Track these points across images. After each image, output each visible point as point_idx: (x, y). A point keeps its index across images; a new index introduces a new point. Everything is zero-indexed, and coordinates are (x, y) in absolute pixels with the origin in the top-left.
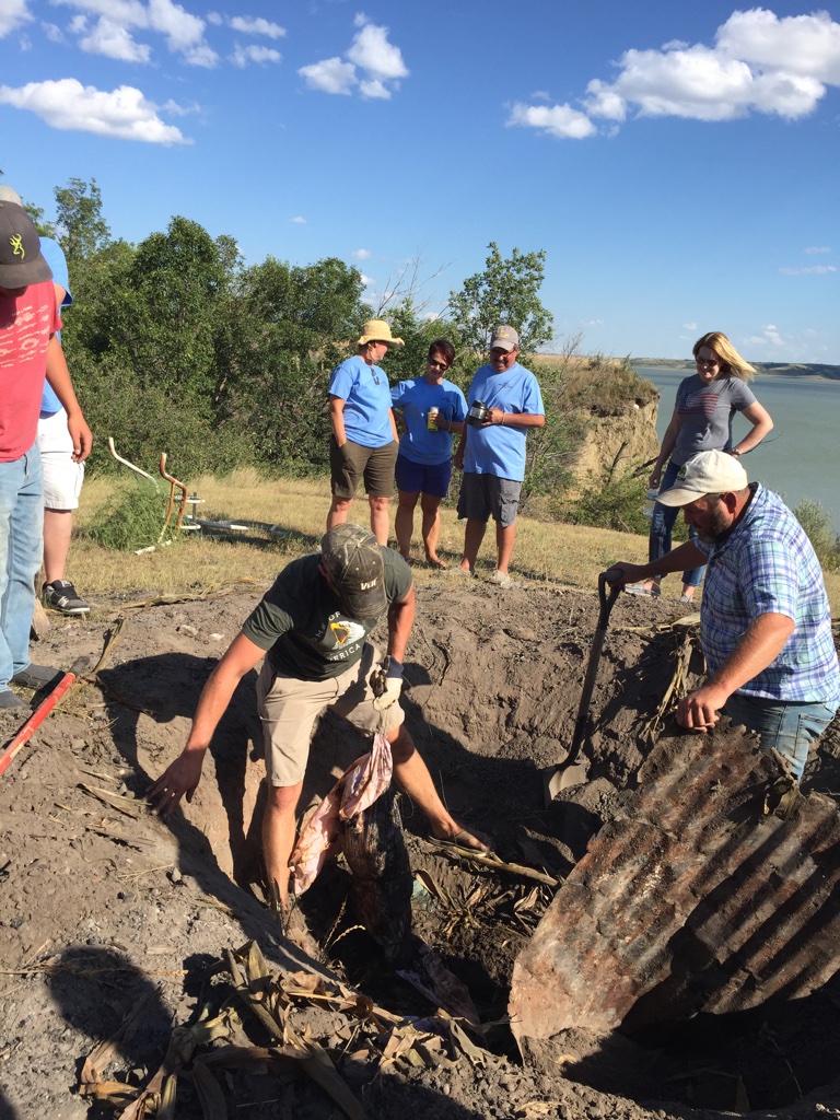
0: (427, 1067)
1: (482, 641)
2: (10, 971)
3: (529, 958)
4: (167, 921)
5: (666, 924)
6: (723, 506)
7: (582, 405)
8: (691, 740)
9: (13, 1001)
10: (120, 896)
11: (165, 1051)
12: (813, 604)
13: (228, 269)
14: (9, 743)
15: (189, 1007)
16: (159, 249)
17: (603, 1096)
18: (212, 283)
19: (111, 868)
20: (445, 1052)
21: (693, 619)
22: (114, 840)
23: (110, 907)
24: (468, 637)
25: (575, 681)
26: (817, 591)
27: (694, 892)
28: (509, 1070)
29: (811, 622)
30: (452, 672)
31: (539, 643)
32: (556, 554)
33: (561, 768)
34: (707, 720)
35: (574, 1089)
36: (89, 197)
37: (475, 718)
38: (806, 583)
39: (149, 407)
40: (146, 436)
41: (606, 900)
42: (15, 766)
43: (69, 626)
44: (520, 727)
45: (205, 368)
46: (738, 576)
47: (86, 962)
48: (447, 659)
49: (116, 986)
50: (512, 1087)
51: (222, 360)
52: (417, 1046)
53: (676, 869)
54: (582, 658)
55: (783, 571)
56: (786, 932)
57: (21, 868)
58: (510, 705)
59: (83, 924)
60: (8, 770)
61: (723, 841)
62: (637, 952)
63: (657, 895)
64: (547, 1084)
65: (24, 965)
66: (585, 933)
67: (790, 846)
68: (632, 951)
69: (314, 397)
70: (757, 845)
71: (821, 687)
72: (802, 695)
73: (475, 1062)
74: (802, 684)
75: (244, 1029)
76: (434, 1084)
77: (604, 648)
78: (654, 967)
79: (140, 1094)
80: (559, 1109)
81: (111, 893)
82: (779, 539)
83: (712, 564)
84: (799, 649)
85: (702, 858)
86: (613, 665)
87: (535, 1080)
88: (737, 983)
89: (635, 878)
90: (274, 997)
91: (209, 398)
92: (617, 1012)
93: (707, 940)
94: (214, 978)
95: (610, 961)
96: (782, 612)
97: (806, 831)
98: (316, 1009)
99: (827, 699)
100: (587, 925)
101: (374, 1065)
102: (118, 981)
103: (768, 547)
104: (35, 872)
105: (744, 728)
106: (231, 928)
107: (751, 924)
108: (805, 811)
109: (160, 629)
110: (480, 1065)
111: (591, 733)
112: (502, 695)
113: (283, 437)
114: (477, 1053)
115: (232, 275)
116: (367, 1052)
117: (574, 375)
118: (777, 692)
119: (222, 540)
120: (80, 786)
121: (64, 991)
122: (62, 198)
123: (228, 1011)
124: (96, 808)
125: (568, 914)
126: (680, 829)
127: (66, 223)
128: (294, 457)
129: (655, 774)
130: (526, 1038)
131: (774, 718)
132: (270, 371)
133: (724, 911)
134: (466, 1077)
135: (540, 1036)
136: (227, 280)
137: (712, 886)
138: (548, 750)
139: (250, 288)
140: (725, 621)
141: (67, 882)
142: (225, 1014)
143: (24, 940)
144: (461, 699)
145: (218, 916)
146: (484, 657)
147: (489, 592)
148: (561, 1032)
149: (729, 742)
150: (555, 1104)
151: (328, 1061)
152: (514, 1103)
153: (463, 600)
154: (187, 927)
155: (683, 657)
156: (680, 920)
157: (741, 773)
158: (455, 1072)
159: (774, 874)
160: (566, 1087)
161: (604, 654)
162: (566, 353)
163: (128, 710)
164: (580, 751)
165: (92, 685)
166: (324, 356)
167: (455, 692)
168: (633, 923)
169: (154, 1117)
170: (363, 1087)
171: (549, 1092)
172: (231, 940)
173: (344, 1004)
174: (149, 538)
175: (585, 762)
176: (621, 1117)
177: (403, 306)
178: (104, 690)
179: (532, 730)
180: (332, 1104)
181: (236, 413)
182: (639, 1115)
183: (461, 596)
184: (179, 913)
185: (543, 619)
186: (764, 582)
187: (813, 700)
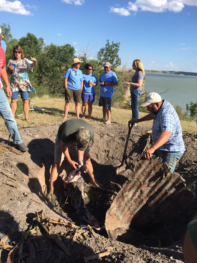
0: (84, 240)
1: (101, 137)
3: (110, 212)
4: (22, 205)
5: (141, 203)
6: (156, 106)
7: (127, 81)
8: (146, 161)
10: (11, 199)
11: (21, 237)
12: (177, 129)
13: (42, 46)
15: (28, 226)
16: (24, 41)
17: (126, 245)
18: (38, 50)
19: (9, 192)
20: (89, 236)
21: (150, 132)
22: (10, 186)
23: (8, 202)
24: (98, 136)
25: (123, 146)
26: (178, 126)
27: (148, 196)
28: (104, 239)
29: (177, 133)
30: (94, 144)
31: (115, 137)
33: (119, 167)
35: (119, 243)
36: (7, 28)
37: (99, 155)
38: (175, 123)
41: (127, 198)
43: (1, 133)
44: (110, 157)
45: (36, 71)
47: (2, 216)
48: (93, 141)
49: (9, 221)
50: (104, 244)
51: (40, 69)
52: (82, 234)
53: (143, 191)
54: (125, 141)
55: (169, 121)
58: (108, 152)
59: (1, 206)
61: (154, 184)
62: (135, 210)
63: (139, 197)
64: (113, 242)
66: (122, 206)
67: (169, 185)
68: (134, 210)
69: (63, 78)
70: (162, 185)
71: (179, 148)
72: (175, 150)
73: (96, 238)
74: (175, 147)
75: (40, 231)
76: (86, 244)
77: (130, 138)
79: (14, 248)
80: (116, 249)
81: (9, 199)
82: (169, 113)
84: (174, 139)
85: (149, 188)
86: (132, 143)
87: (110, 241)
89: (134, 193)
90: (48, 223)
91: (37, 78)
94: (34, 219)
95: (129, 212)
96: (169, 130)
97: (173, 181)
98: (59, 226)
99: (181, 151)
100: (123, 204)
101: (71, 239)
102: (10, 220)
103: (166, 115)
105: (158, 158)
106: (38, 206)
108: (173, 177)
109: (23, 134)
110: (97, 238)
111: (127, 158)
112: (106, 150)
113: (56, 88)
114: (96, 235)
115: (42, 48)
116: (70, 236)
117: (125, 73)
118: (169, 149)
119: (39, 112)
120: (2, 173)
123: (36, 227)
124: (5, 178)
125: (118, 202)
126: (144, 182)
128: (58, 93)
129: (138, 169)
130: (109, 230)
131: (168, 156)
132: (52, 72)
133: (154, 200)
134: (93, 242)
135: (113, 230)
136: (41, 49)
137: (151, 194)
138: (116, 163)
139: (47, 51)
142: (36, 228)
144: (96, 151)
145: (35, 203)
146: (102, 141)
147: (103, 125)
148: (118, 228)
149: (155, 161)
150: (114, 247)
151: (60, 239)
152: (105, 247)
153: (97, 127)
154: (27, 206)
155: (148, 141)
156: (145, 202)
157: (158, 168)
158: (91, 240)
159: (166, 191)
160: (118, 243)
161: (130, 140)
162: (123, 68)
163: (15, 154)
164: (124, 163)
165: (6, 148)
166: (65, 68)
167: (95, 149)
168: (134, 203)
169: (17, 253)
170: (68, 245)
171: (114, 244)
172: (39, 209)
173: (65, 224)
174: (21, 112)
175: (125, 165)
176: (130, 250)
177: (84, 56)
178: (9, 149)
179: (113, 158)
180: (61, 249)
181: (44, 82)
182: (135, 249)
183: (97, 126)
184: (26, 203)
185: (116, 132)
186: (165, 123)
187: (178, 151)
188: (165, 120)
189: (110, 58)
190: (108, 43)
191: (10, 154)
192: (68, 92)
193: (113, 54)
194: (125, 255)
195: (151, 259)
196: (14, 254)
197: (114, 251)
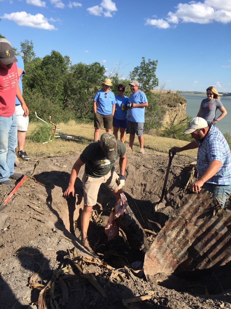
0: (122, 281)
1: (137, 168)
2: (10, 254)
3: (149, 254)
4: (52, 241)
5: (186, 245)
6: (202, 132)
7: (165, 104)
8: (193, 195)
9: (11, 262)
10: (39, 235)
11: (52, 276)
12: (227, 158)
13: (68, 65)
14: (9, 194)
15: (58, 264)
16: (48, 60)
17: (169, 290)
18: (63, 69)
19: (37, 227)
20: (127, 277)
21: (195, 163)
22: (38, 220)
23: (37, 238)
24: (133, 167)
25: (162, 180)
26: (228, 154)
27: (194, 236)
28: (143, 283)
30: (128, 177)
31: (152, 169)
32: (157, 145)
33: (158, 203)
34: (198, 190)
35: (161, 288)
36: (30, 45)
37: (135, 189)
38: (225, 152)
39: (46, 104)
40: (45, 112)
41: (170, 238)
42: (11, 200)
43: (25, 163)
44: (147, 192)
45: (61, 93)
46: (206, 151)
47: (30, 252)
48: (127, 173)
49: (38, 258)
50: (144, 287)
51: (66, 91)
52: (119, 275)
53: (189, 230)
54: (164, 173)
55: (218, 149)
56: (219, 247)
57: (13, 227)
58: (145, 186)
59: (29, 242)
60: (9, 201)
61: (202, 222)
62: (178, 252)
63: (184, 237)
64: (154, 286)
65: (14, 252)
66: (164, 247)
67: (220, 224)
69: (91, 101)
70: (211, 224)
72: (224, 183)
73: (134, 280)
74: (224, 180)
75: (73, 270)
76: (123, 285)
77: (170, 170)
78: (183, 256)
79: (45, 287)
80: (157, 293)
81: (37, 234)
82: (217, 140)
83: (199, 147)
84: (223, 170)
85: (196, 227)
86: (173, 175)
87: (151, 285)
88: (206, 261)
89: (178, 232)
90: (81, 262)
91: (62, 101)
92: (173, 269)
93: (197, 249)
94: (65, 257)
95: (171, 255)
96: (218, 160)
97: (225, 220)
98: (92, 265)
100: (165, 245)
101: (108, 280)
103: (214, 142)
104: (17, 228)
105: (208, 192)
106: (69, 244)
107: (209, 245)
108: (224, 214)
109: (49, 164)
110: (136, 281)
111: (166, 194)
112: (142, 183)
113: (83, 112)
114: (135, 278)
116: (106, 277)
117: (163, 96)
118: (217, 182)
119: (66, 140)
120: (28, 206)
121: (25, 259)
122: (22, 45)
123: (68, 265)
124: (33, 211)
125: (160, 242)
126: (190, 219)
127: (23, 52)
128: (86, 118)
129: (184, 204)
130: (148, 275)
131: (216, 190)
132: (79, 94)
133: (202, 242)
134: (132, 284)
135: (152, 275)
136: (67, 68)
137: (199, 235)
138: (155, 198)
139: (74, 71)
140: (203, 163)
141: (25, 231)
142: (68, 266)
143: (14, 246)
144: (131, 185)
145: (66, 240)
146: (137, 173)
147: (139, 155)
148: (158, 274)
149: (204, 196)
151: (95, 279)
152: (145, 291)
154: (57, 243)
155: (192, 173)
156: (190, 244)
157: (207, 204)
158: (129, 282)
159: (216, 231)
160: (159, 287)
161: (170, 172)
162: (161, 89)
163: (41, 186)
164: (163, 199)
165: (31, 179)
166: (94, 90)
167: (129, 182)
168: (177, 244)
169: (49, 293)
170: (104, 286)
171: (154, 288)
172: (69, 247)
173: (99, 264)
174: (46, 139)
175: (165, 201)
176: (174, 296)
177: (116, 76)
178: (34, 180)
179: (150, 193)
180: (96, 290)
181: (70, 106)
182: (179, 295)
183: (131, 156)
184: (55, 240)
185: (154, 163)
186: (213, 152)
187: (227, 185)
188: (214, 147)
189: (145, 78)
190: (144, 61)
191: (36, 185)
192: (97, 117)
193: (150, 74)
194: (169, 300)
195: (198, 307)
196: (45, 294)
197: (156, 296)
